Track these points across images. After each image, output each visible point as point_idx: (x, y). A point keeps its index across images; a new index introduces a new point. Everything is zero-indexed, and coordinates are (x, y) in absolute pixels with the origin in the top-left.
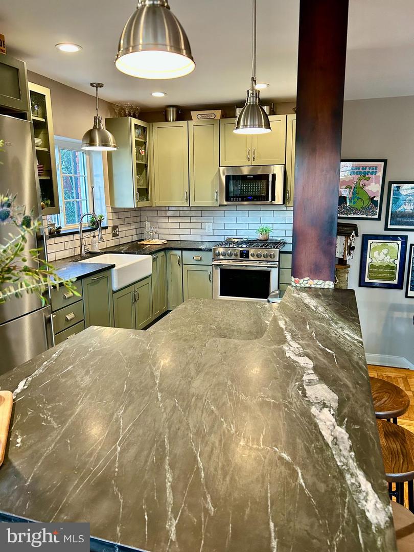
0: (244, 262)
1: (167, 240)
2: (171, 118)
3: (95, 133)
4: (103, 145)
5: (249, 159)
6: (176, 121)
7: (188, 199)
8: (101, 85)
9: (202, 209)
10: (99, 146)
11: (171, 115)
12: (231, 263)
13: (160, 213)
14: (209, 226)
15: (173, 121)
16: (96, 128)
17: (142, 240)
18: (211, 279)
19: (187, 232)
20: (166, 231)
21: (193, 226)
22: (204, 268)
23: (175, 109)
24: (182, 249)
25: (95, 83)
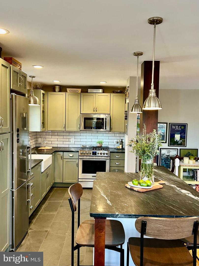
0: (94, 157)
1: (52, 147)
2: (57, 90)
3: (31, 98)
4: (34, 104)
5: (94, 111)
6: (59, 92)
7: (65, 127)
8: (34, 77)
9: (70, 132)
10: (33, 104)
11: (57, 89)
12: (88, 157)
13: (47, 134)
14: (72, 140)
15: (58, 92)
16: (31, 96)
17: (40, 147)
18: (78, 166)
19: (62, 143)
20: (50, 142)
21: (64, 140)
22: (74, 160)
23: (59, 86)
24: (63, 151)
25: (32, 76)
